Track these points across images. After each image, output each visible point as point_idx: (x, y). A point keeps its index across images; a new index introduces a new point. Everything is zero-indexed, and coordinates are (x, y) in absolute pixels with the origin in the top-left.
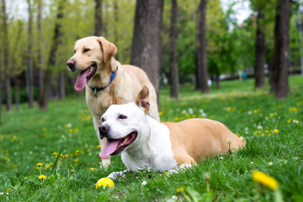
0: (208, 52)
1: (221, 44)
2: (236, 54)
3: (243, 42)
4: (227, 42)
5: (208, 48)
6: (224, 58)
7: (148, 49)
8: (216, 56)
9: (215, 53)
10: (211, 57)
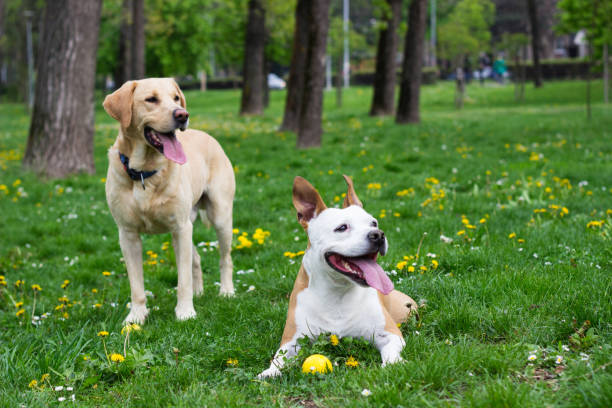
0: (147, 35)
1: (172, 19)
2: (202, 41)
3: (218, 20)
4: (184, 17)
5: (147, 27)
6: (176, 47)
7: (75, 43)
8: (160, 43)
9: (159, 36)
10: (151, 44)
